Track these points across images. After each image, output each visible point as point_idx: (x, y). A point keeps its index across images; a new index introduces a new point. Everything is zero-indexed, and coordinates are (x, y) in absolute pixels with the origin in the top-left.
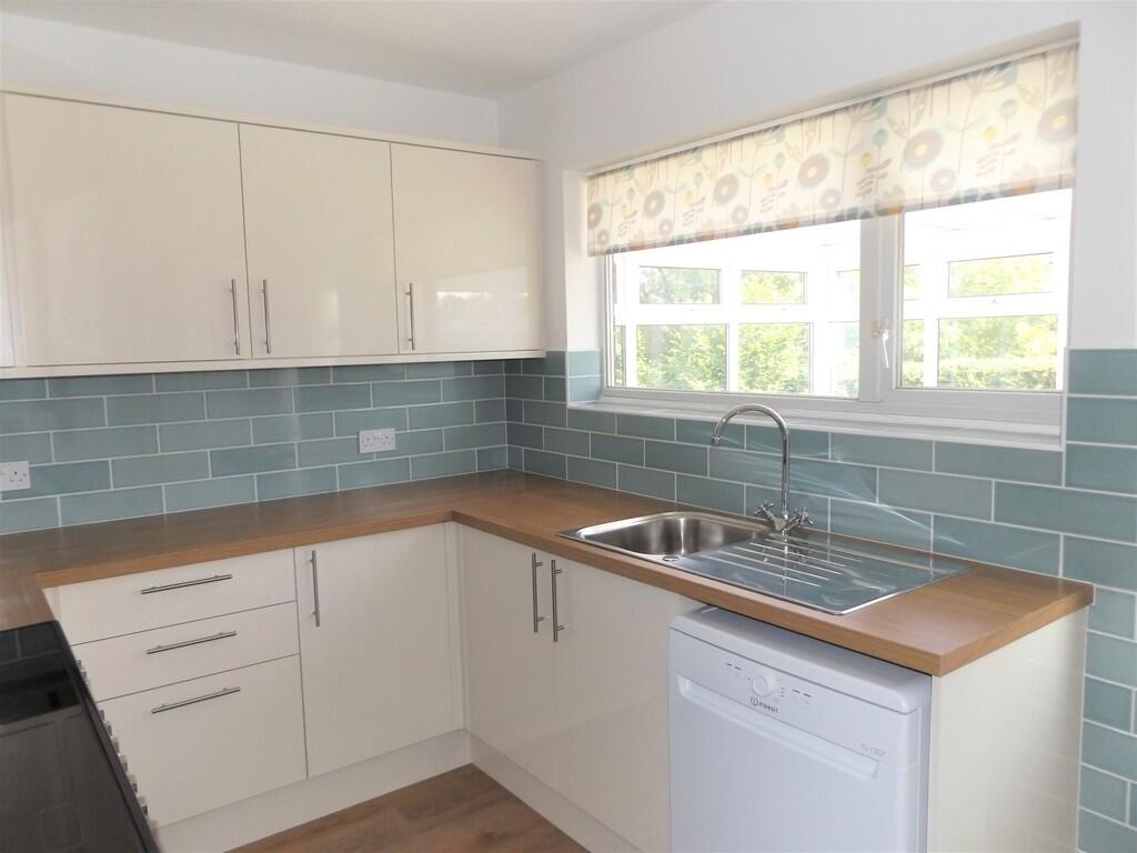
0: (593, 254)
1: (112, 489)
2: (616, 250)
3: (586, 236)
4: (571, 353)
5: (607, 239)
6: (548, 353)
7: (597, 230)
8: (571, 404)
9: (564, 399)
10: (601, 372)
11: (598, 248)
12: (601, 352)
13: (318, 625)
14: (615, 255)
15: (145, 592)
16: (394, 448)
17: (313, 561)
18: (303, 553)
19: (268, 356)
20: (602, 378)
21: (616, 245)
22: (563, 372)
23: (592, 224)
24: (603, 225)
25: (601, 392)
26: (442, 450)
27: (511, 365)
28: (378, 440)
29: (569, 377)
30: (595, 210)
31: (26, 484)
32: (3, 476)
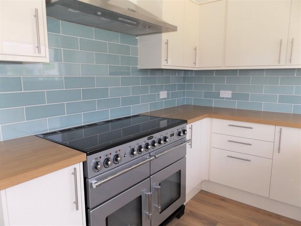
1: (249, 101)
13: (279, 152)
17: (281, 132)
18: (278, 128)
31: (230, 97)
32: (226, 94)
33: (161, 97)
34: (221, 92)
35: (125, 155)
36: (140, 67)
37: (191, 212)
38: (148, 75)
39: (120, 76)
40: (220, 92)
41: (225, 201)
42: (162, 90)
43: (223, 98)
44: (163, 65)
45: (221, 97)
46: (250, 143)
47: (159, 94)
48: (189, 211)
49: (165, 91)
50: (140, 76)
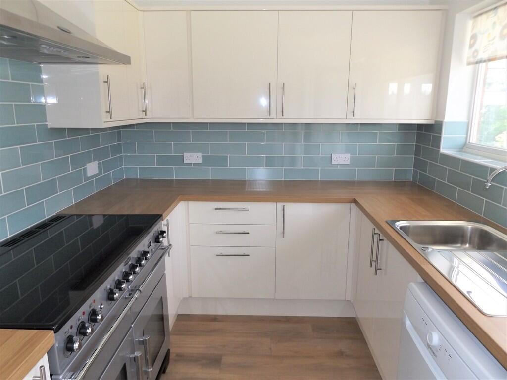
0: (469, 64)
1: (228, 167)
2: (481, 62)
3: (467, 53)
4: (446, 122)
5: (477, 55)
6: (436, 121)
7: (473, 49)
8: (443, 150)
9: (439, 147)
10: (467, 134)
11: (472, 60)
12: (469, 122)
13: (283, 237)
14: (481, 64)
15: (216, 209)
16: (349, 163)
17: (284, 210)
18: (280, 205)
19: (282, 117)
20: (467, 137)
21: (481, 59)
22: (440, 133)
23: (471, 46)
24: (476, 47)
25: (465, 146)
26: (375, 167)
27: (420, 126)
28: (341, 159)
29: (443, 136)
30: (474, 37)
31: (200, 161)
32: (193, 158)
33: (89, 174)
34: (185, 155)
35: (102, 307)
36: (50, 124)
37: (178, 355)
38: (66, 137)
39: (19, 146)
40: (183, 156)
41: (218, 321)
42: (90, 162)
43: (190, 164)
44: (105, 122)
45: (185, 164)
46: (246, 230)
47: (85, 170)
48: (175, 355)
49: (94, 161)
50: (53, 141)
